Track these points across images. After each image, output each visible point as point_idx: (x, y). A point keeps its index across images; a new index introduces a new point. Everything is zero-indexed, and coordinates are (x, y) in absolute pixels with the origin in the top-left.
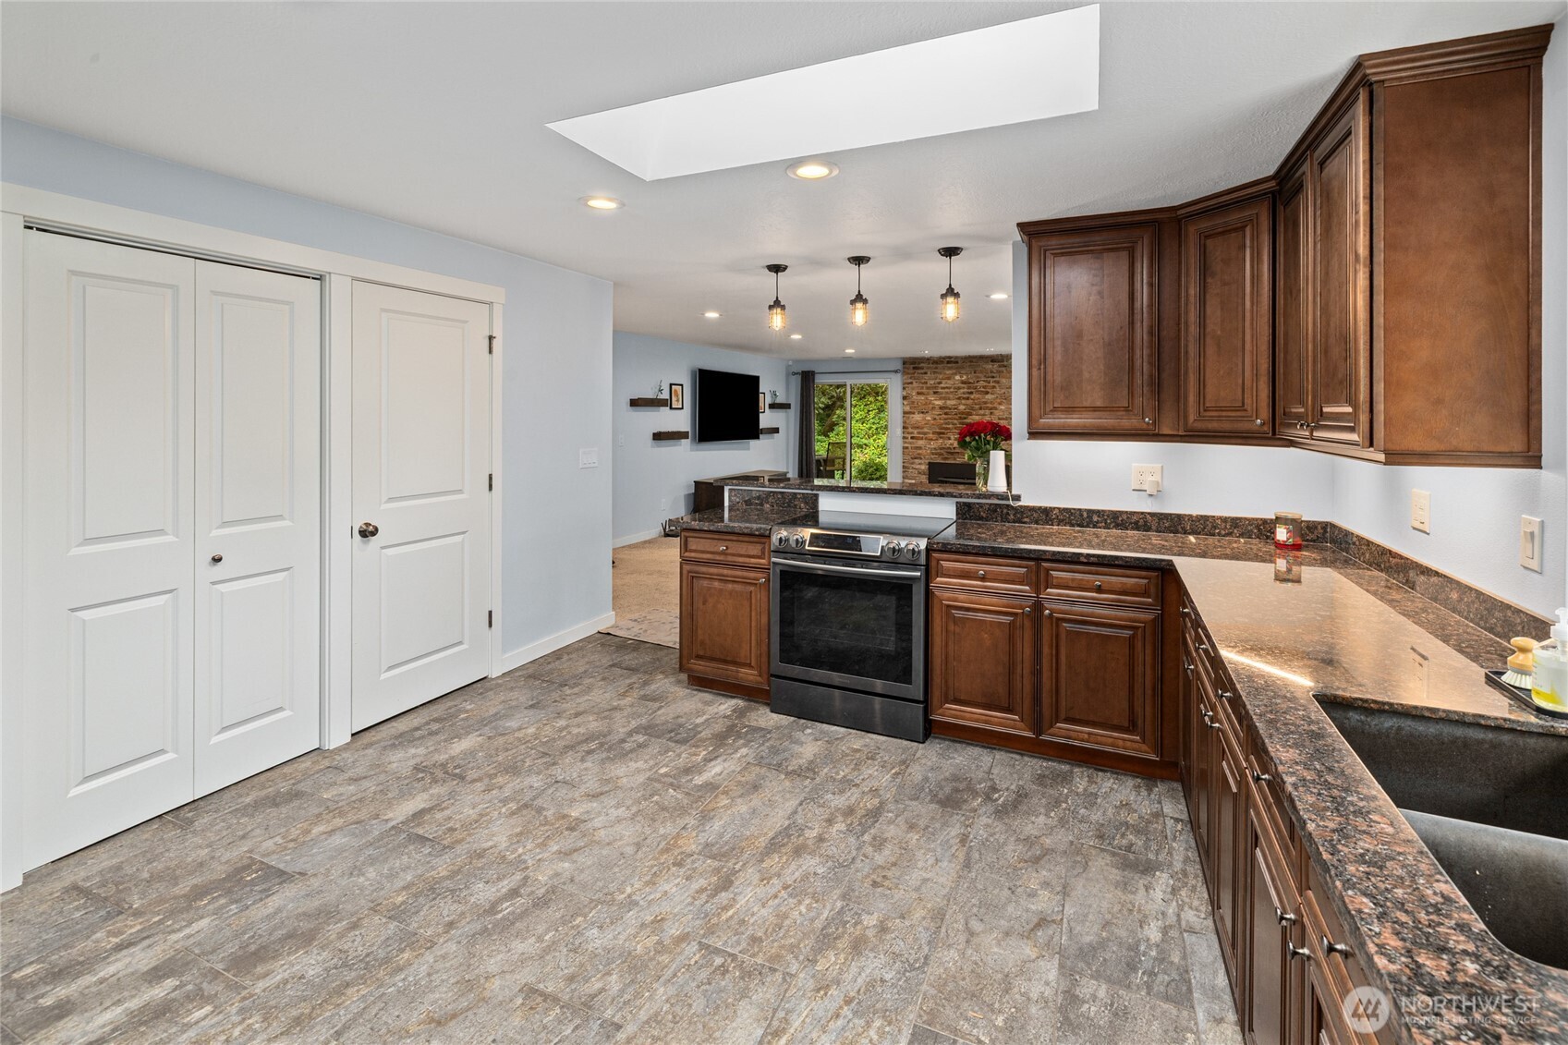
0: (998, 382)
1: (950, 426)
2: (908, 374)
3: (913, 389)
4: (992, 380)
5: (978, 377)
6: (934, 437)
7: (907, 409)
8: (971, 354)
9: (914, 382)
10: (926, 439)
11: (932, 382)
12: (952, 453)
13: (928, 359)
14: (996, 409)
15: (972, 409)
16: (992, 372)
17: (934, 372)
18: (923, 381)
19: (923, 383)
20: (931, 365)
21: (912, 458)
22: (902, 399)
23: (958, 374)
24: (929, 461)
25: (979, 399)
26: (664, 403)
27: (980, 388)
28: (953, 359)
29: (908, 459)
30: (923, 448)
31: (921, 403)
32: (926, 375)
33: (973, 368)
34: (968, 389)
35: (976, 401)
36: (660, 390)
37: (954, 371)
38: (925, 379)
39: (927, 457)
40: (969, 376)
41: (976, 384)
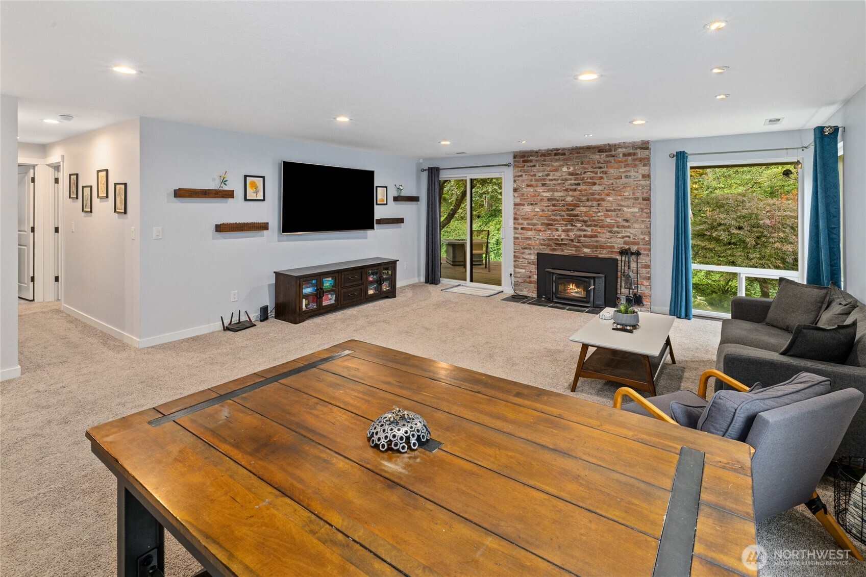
0: (606, 173)
1: (558, 218)
2: (518, 167)
3: (523, 181)
4: (599, 170)
5: (585, 168)
6: (543, 228)
7: (518, 200)
8: (578, 145)
9: (524, 174)
10: (535, 230)
11: (540, 174)
12: (560, 245)
13: (537, 152)
14: (603, 200)
15: (580, 200)
16: (599, 163)
17: (542, 165)
18: (532, 174)
19: (532, 176)
20: (539, 158)
21: (523, 249)
22: (514, 191)
23: (565, 166)
24: (538, 251)
25: (586, 190)
26: (230, 194)
27: (587, 179)
28: (560, 151)
29: (519, 249)
30: (532, 238)
31: (530, 195)
32: (535, 168)
33: (580, 159)
34: (575, 180)
35: (583, 192)
36: (225, 181)
37: (561, 163)
38: (534, 172)
39: (536, 247)
40: (576, 168)
41: (583, 176)
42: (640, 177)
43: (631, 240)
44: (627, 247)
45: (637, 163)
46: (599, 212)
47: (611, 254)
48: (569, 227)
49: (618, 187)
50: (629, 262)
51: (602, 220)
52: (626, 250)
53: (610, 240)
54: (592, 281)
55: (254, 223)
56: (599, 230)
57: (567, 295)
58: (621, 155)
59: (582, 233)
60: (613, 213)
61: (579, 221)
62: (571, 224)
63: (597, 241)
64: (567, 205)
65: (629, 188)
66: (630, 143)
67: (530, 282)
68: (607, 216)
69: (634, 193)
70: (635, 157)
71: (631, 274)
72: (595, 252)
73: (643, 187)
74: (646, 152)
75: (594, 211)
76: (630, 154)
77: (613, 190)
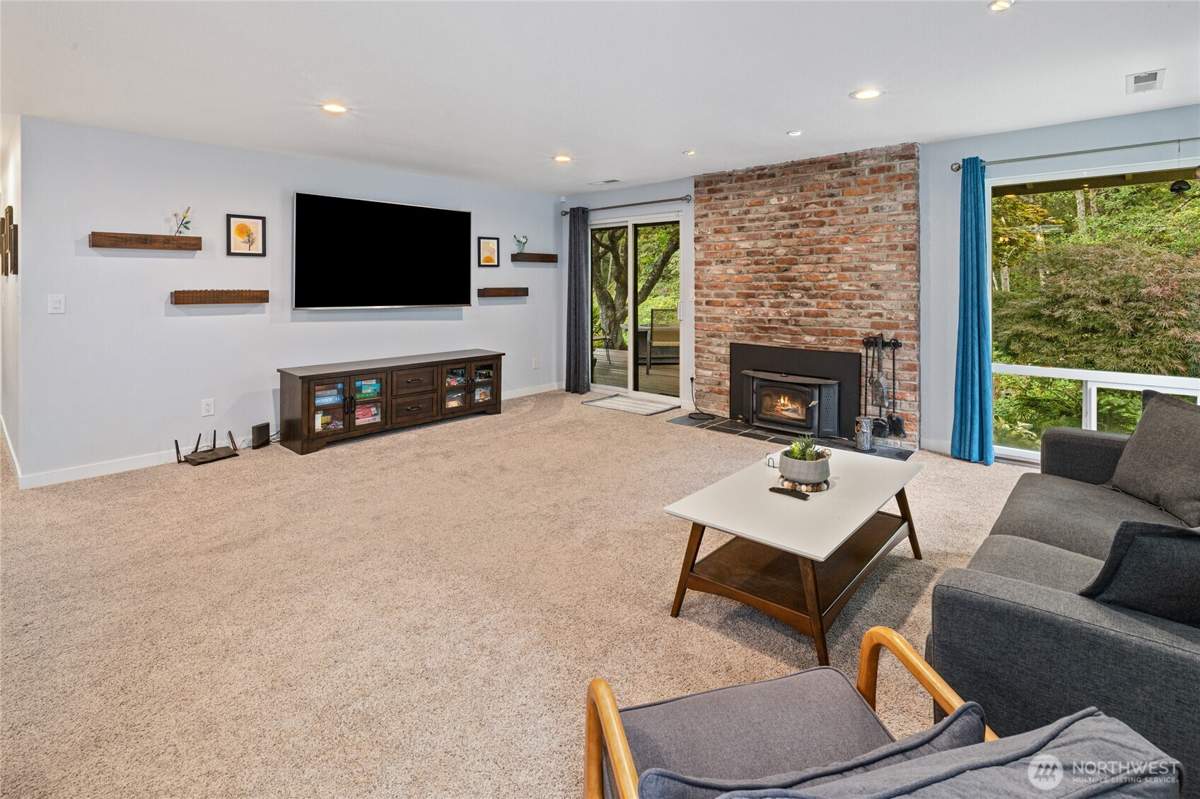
0: (840, 204)
1: (763, 283)
2: (701, 201)
3: (709, 224)
4: (830, 200)
5: (806, 198)
6: (740, 301)
7: (701, 257)
9: (710, 213)
10: (727, 305)
11: (735, 212)
12: (766, 329)
13: (730, 175)
14: (837, 251)
15: (798, 253)
16: (829, 187)
17: (739, 195)
18: (723, 211)
19: (722, 215)
20: (734, 184)
21: (709, 336)
22: (695, 242)
23: (775, 195)
24: (732, 341)
25: (808, 235)
26: (194, 244)
27: (810, 216)
28: (766, 170)
29: (703, 338)
30: (723, 320)
31: (720, 247)
32: (727, 201)
33: (798, 182)
34: (790, 219)
35: (803, 239)
36: (187, 223)
37: (769, 191)
38: (725, 208)
39: (729, 334)
40: (793, 197)
41: (803, 211)
42: (900, 207)
43: (884, 320)
44: (877, 333)
45: (894, 183)
46: (830, 272)
47: (850, 345)
48: (781, 299)
49: (861, 228)
50: (880, 359)
51: (834, 286)
52: (875, 338)
53: (847, 321)
54: (816, 393)
55: (242, 291)
56: (830, 304)
57: (775, 416)
58: (867, 172)
59: (802, 310)
60: (853, 274)
61: (796, 288)
62: (784, 294)
63: (826, 323)
64: (778, 261)
65: (880, 229)
66: (881, 150)
67: (720, 392)
68: (843, 279)
69: (888, 238)
70: (891, 173)
71: (882, 380)
72: (824, 342)
73: (904, 226)
74: (911, 164)
75: (822, 270)
76: (881, 170)
77: (854, 233)
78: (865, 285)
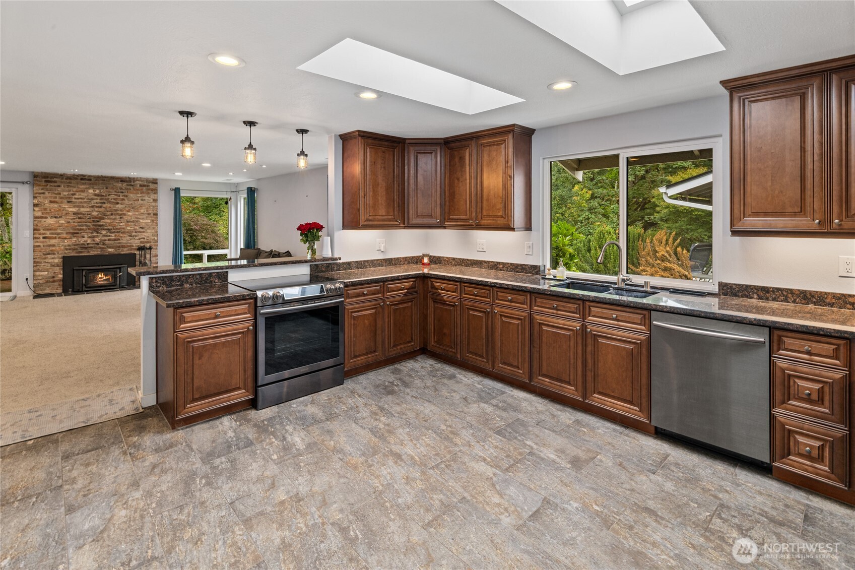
0: (127, 196)
1: (84, 228)
2: (39, 185)
3: (45, 198)
4: (121, 194)
5: (109, 192)
6: (68, 236)
7: (38, 214)
8: (104, 175)
9: (46, 192)
10: (59, 238)
11: (65, 193)
12: (86, 248)
13: (61, 175)
14: (124, 214)
15: (105, 214)
16: (121, 189)
17: (68, 186)
18: (57, 192)
20: (66, 181)
21: (45, 254)
22: (33, 206)
23: (91, 189)
24: (62, 255)
25: (110, 207)
27: (111, 200)
28: (86, 177)
29: (40, 255)
30: (56, 245)
31: (54, 210)
32: (60, 188)
33: (104, 185)
34: (100, 200)
35: (107, 209)
37: (87, 186)
39: (61, 252)
40: (101, 191)
41: (107, 197)
42: (152, 200)
43: (145, 240)
44: (142, 245)
45: (149, 191)
46: (121, 222)
47: (131, 251)
48: (95, 234)
49: (136, 206)
50: (145, 254)
51: (123, 228)
52: (142, 247)
53: (129, 242)
54: (118, 271)
56: (121, 235)
57: (95, 284)
58: (138, 185)
59: (107, 238)
60: (132, 223)
61: (103, 229)
62: (96, 232)
63: (120, 243)
64: (93, 218)
65: (144, 207)
66: (145, 178)
67: (54, 281)
68: (127, 226)
69: (147, 211)
70: (148, 188)
71: (147, 261)
72: (118, 251)
73: (153, 207)
74: (155, 185)
75: (117, 222)
76: (144, 186)
77: (132, 208)
78: (137, 228)
